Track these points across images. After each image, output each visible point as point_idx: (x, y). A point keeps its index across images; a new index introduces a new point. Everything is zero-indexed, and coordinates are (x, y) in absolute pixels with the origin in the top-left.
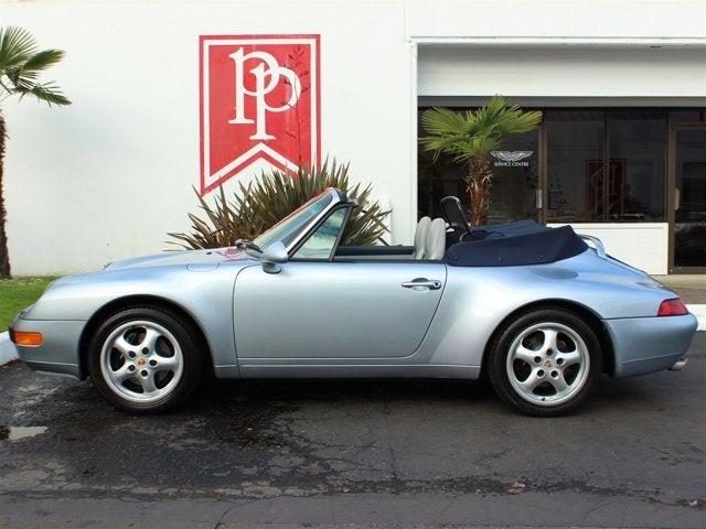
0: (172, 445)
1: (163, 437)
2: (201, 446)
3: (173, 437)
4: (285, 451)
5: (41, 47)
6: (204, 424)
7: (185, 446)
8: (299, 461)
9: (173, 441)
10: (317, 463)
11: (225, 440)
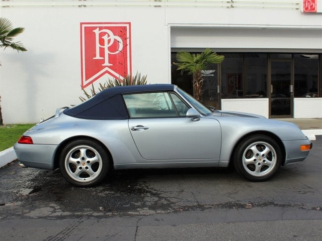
0: (100, 194)
1: (95, 191)
2: (112, 194)
3: (98, 191)
4: (149, 194)
5: (14, 27)
7: (106, 194)
8: (156, 199)
9: (100, 193)
11: (121, 191)
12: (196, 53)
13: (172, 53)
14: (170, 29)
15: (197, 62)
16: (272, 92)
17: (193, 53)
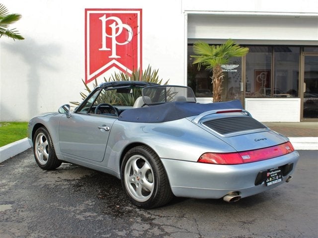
0: (78, 217)
1: (73, 212)
2: (94, 217)
3: (78, 212)
4: (139, 220)
5: (10, 12)
6: (94, 203)
7: (85, 217)
8: (147, 226)
9: (78, 214)
10: (157, 227)
11: (106, 213)
13: (189, 45)
14: (186, 17)
16: (304, 91)
17: (213, 45)
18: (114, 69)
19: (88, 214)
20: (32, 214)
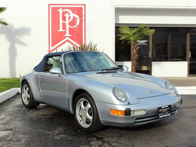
0: (56, 137)
1: (52, 134)
2: (65, 137)
3: (55, 134)
4: (94, 139)
6: (64, 129)
7: (60, 138)
8: (100, 143)
9: (55, 136)
10: (106, 143)
11: (73, 135)
12: (134, 28)
13: (116, 27)
14: (114, 10)
15: (134, 34)
16: (190, 57)
17: (132, 27)
18: (68, 43)
19: (61, 136)
20: (26, 136)
